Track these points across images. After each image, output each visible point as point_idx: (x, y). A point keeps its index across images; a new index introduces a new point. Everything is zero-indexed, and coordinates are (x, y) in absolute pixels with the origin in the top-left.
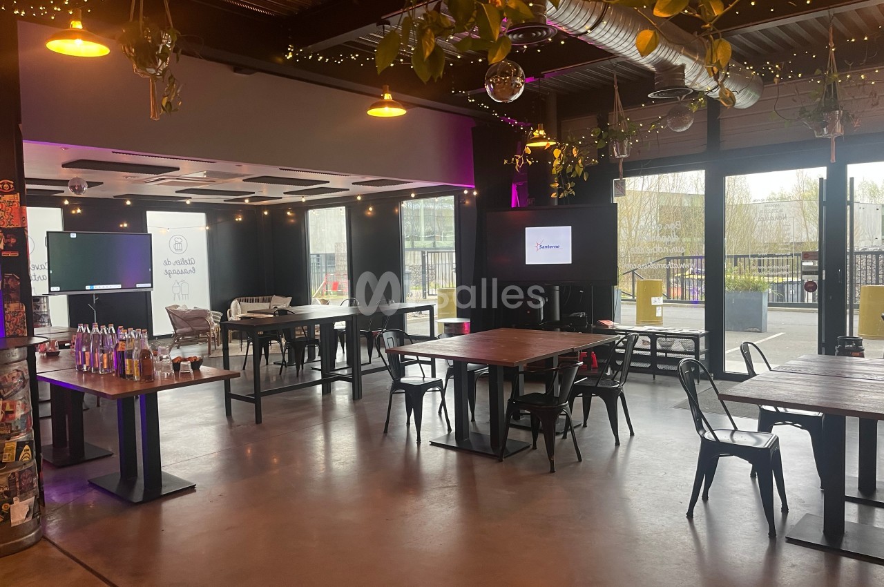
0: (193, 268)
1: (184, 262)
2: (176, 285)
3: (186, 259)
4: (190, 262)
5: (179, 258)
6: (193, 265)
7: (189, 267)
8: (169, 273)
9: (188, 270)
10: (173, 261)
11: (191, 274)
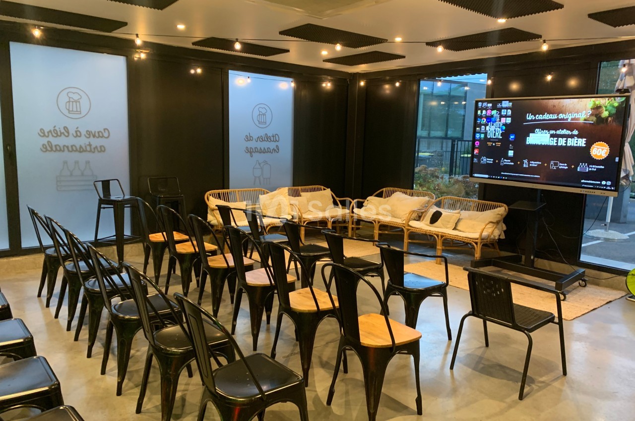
0: (277, 146)
1: (267, 138)
2: (258, 166)
3: (270, 134)
4: (274, 138)
5: (262, 133)
6: (277, 143)
7: (272, 145)
8: (250, 151)
9: (271, 149)
10: (255, 137)
11: (275, 154)
